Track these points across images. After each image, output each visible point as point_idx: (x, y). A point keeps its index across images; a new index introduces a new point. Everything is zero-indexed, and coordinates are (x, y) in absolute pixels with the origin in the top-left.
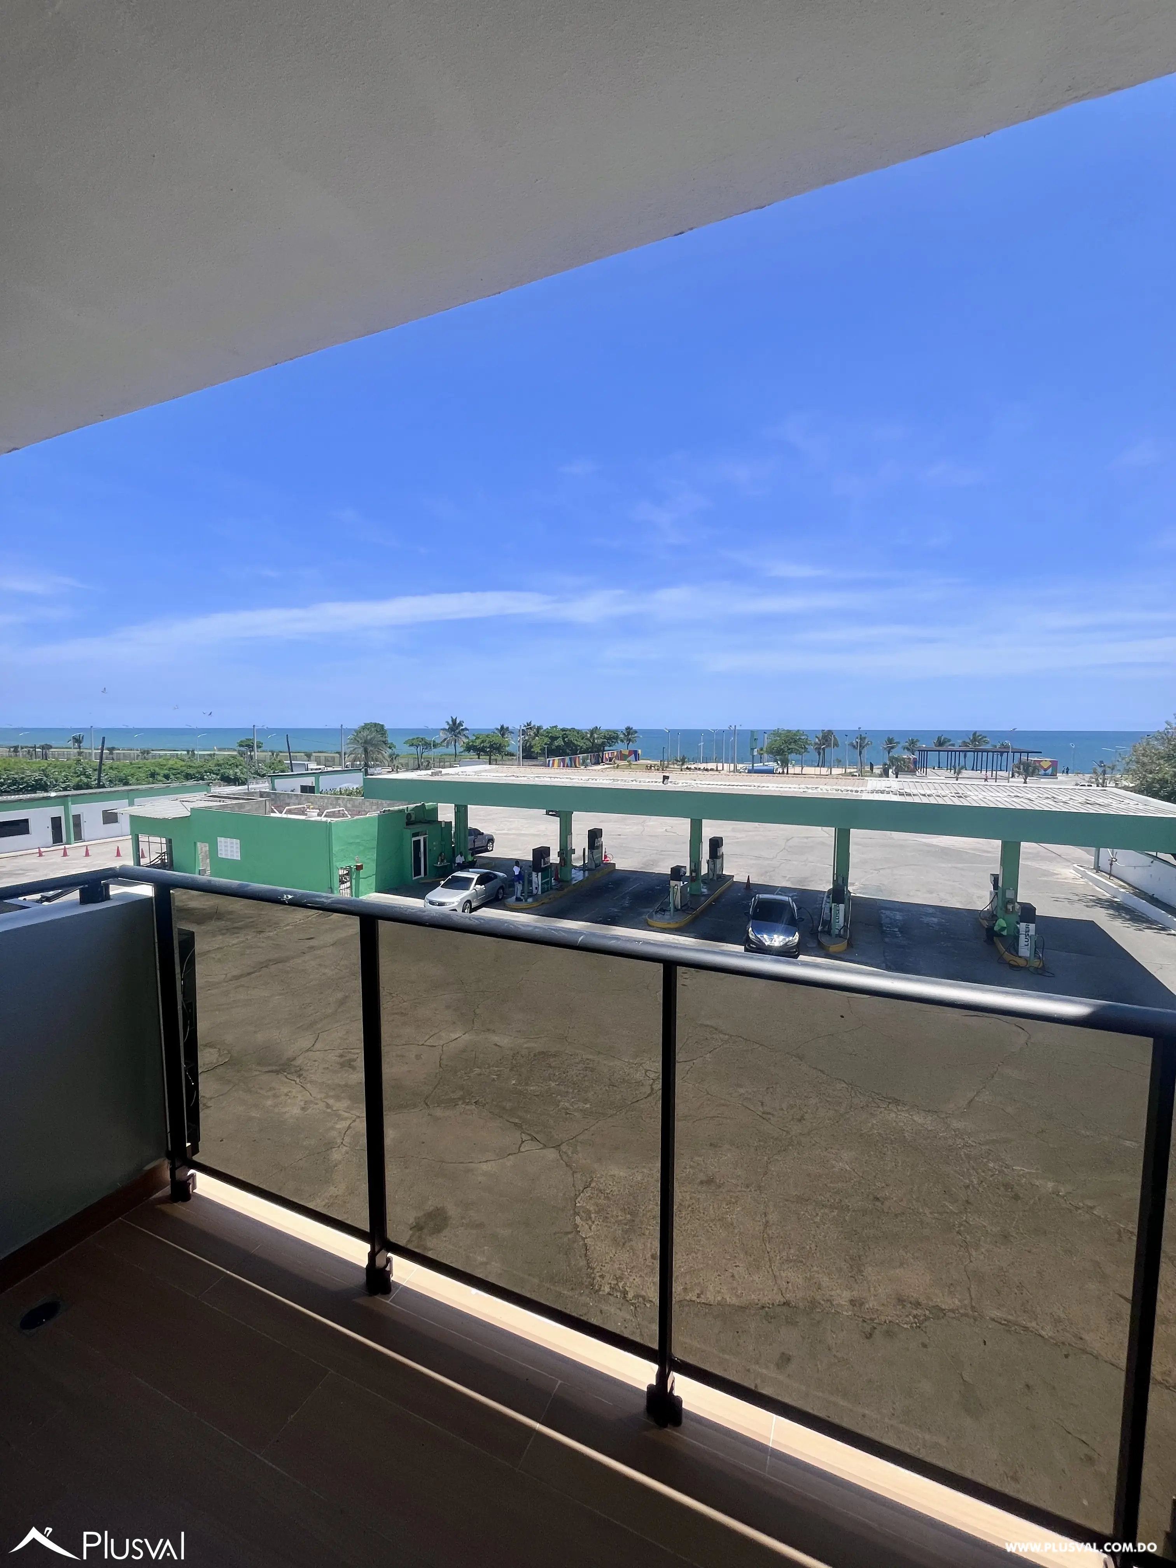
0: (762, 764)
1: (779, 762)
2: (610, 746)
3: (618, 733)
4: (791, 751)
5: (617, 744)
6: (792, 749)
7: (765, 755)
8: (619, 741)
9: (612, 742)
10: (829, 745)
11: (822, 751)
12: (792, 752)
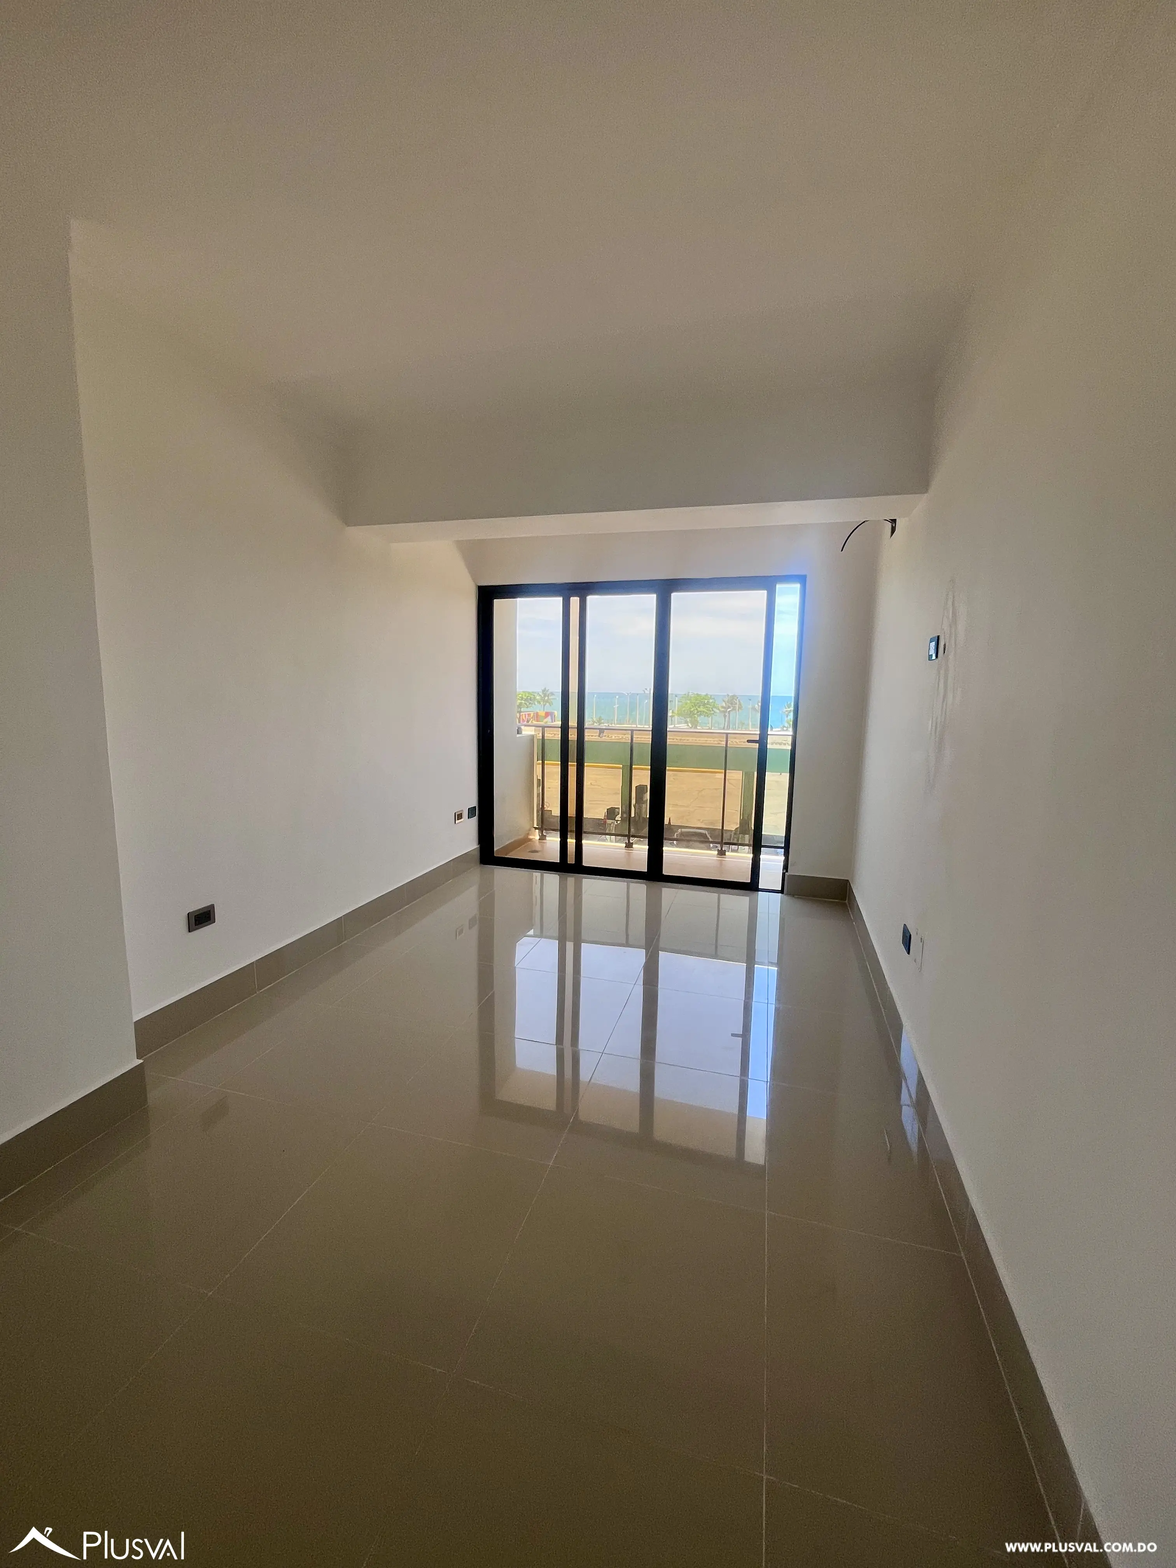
0: (673, 726)
1: (690, 724)
2: (527, 707)
3: (535, 694)
4: (700, 713)
5: (533, 705)
6: (701, 711)
7: (676, 717)
8: (536, 703)
9: (530, 703)
10: (734, 709)
11: (727, 714)
12: (701, 715)
